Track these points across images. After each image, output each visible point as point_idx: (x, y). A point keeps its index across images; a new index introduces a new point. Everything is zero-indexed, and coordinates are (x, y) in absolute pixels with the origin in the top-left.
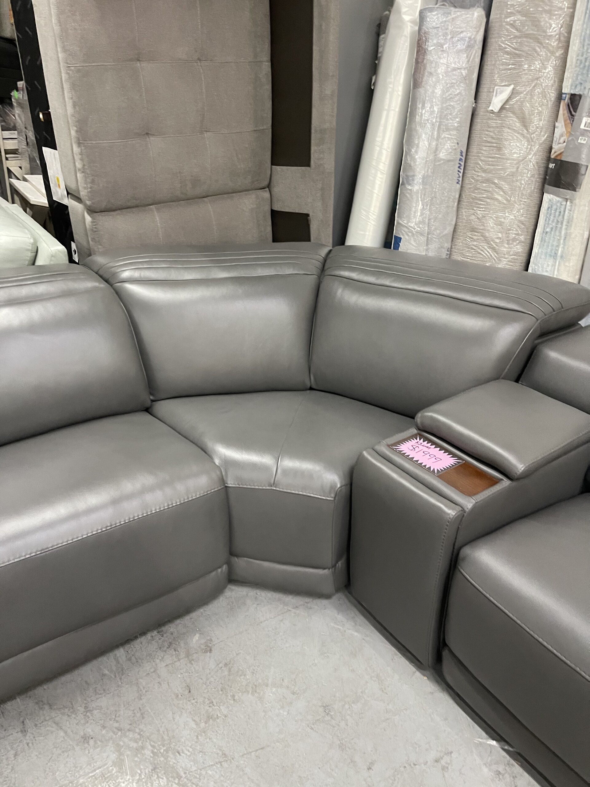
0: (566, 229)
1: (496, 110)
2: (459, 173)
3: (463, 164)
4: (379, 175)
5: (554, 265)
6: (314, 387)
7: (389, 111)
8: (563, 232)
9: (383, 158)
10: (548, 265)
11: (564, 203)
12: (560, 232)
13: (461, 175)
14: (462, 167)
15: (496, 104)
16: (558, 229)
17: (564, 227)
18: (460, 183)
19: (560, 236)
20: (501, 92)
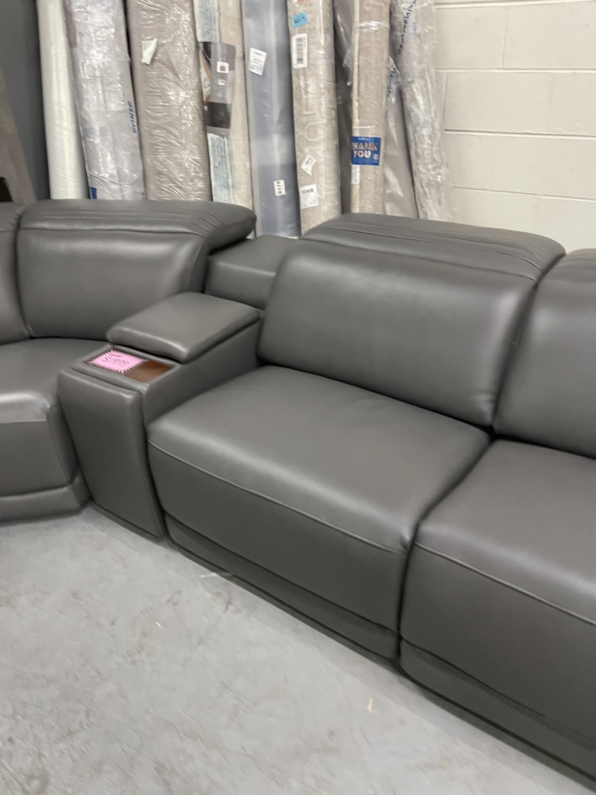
0: (230, 162)
1: (148, 62)
2: (133, 123)
3: (134, 114)
4: (65, 132)
5: (229, 195)
6: (34, 335)
7: (57, 71)
8: (228, 165)
9: (65, 117)
10: (225, 195)
11: (222, 140)
12: (226, 165)
13: (135, 124)
14: (135, 117)
15: (147, 57)
16: (224, 162)
17: (228, 160)
18: (137, 131)
19: (227, 168)
20: (149, 45)
